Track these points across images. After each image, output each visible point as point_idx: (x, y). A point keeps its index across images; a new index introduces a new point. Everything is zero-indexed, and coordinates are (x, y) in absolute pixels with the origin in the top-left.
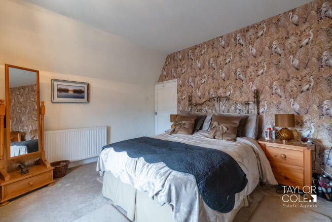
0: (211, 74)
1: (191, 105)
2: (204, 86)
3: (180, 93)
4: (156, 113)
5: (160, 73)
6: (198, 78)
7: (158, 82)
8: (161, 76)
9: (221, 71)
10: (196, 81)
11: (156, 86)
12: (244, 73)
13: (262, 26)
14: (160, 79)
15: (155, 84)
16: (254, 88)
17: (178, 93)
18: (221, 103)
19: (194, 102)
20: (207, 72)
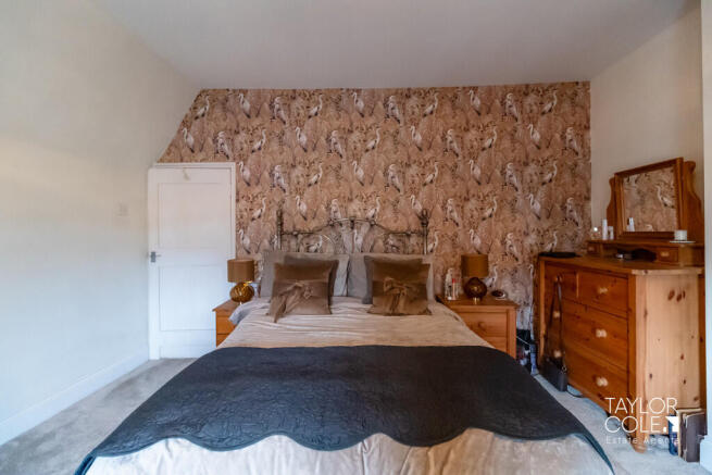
0: (334, 165)
1: (282, 233)
2: (316, 191)
3: (243, 202)
4: (153, 256)
5: (172, 135)
6: (299, 171)
7: (161, 161)
8: (173, 144)
9: (355, 162)
10: (293, 175)
11: (152, 172)
12: (401, 175)
13: (431, 97)
14: (168, 152)
15: (151, 166)
16: (419, 207)
17: (237, 201)
18: (355, 231)
19: (288, 227)
20: (324, 158)
